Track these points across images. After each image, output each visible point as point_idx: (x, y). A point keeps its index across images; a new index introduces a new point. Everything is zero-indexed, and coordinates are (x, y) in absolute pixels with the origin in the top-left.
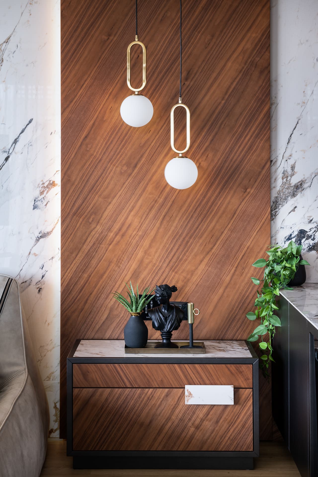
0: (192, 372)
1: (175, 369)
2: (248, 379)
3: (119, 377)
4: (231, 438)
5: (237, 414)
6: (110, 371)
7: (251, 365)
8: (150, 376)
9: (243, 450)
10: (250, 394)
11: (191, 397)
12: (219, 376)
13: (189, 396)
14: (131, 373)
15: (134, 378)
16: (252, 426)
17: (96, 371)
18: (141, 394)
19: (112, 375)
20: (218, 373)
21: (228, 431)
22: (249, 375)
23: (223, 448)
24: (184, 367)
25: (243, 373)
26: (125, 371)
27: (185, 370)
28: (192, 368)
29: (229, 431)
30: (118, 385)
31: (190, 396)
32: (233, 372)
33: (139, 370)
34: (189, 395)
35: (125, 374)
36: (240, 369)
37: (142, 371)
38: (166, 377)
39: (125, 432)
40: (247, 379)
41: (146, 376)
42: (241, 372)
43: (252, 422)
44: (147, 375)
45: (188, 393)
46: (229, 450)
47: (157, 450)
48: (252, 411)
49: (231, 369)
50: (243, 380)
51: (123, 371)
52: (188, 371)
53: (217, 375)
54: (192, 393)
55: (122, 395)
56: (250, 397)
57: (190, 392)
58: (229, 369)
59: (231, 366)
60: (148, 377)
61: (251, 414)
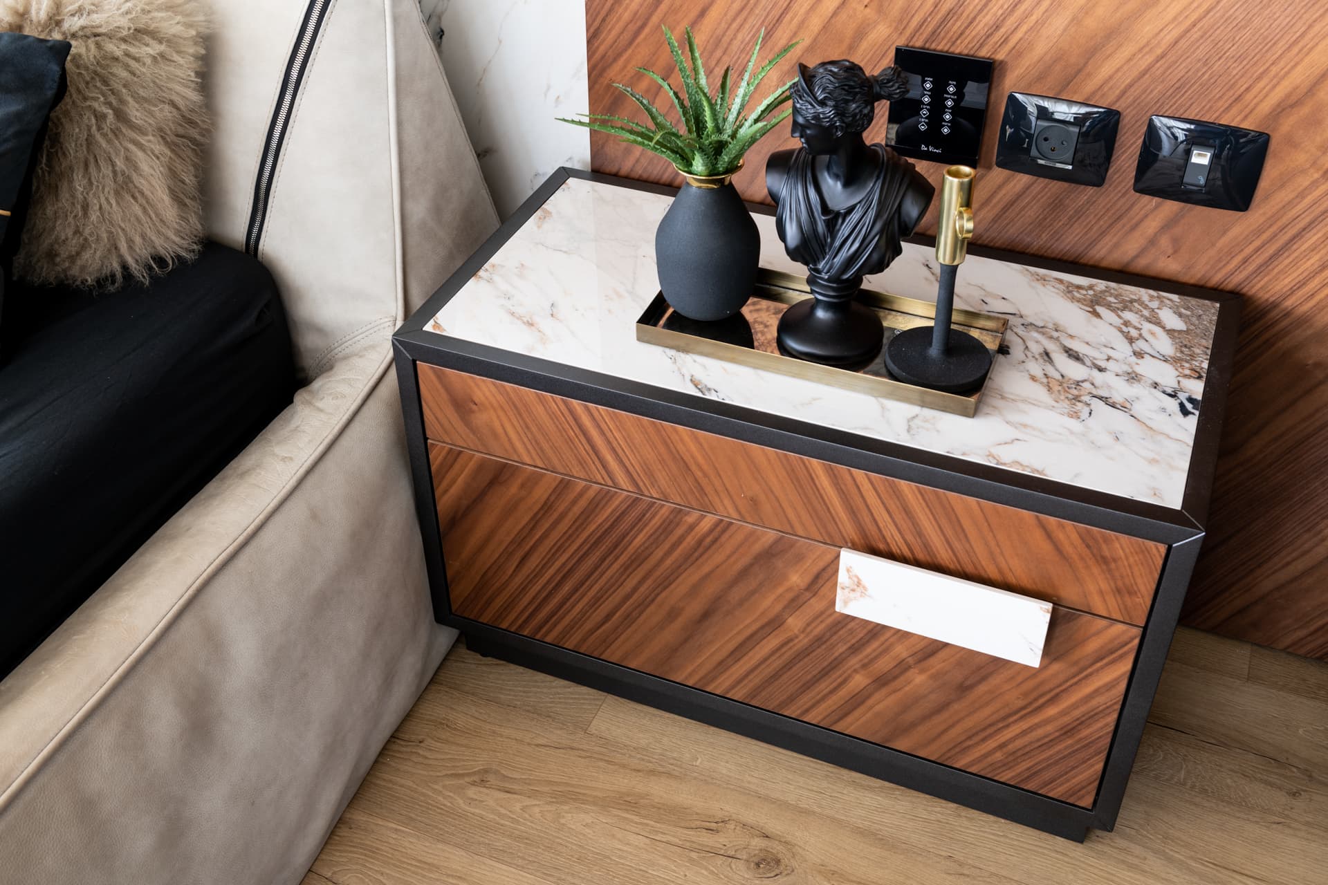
0: (883, 503)
1: (811, 475)
2: (1131, 593)
3: (588, 447)
4: (1011, 747)
5: (1051, 690)
6: (552, 419)
7: (1163, 548)
8: (705, 475)
9: (1050, 795)
10: (1126, 644)
11: (861, 596)
12: (999, 546)
13: (853, 590)
14: (633, 444)
15: (646, 464)
16: (1109, 740)
17: (502, 408)
18: (671, 522)
19: (562, 436)
20: (994, 536)
21: (1001, 725)
22: (1139, 581)
23: (972, 763)
24: (849, 478)
25: (1113, 566)
26: (609, 434)
27: (854, 490)
28: (881, 489)
29: (1008, 726)
30: (587, 473)
31: (858, 589)
32: (1069, 549)
33: (665, 443)
34: (856, 587)
35: (609, 442)
36: (1104, 547)
37: (678, 451)
38: (772, 492)
39: (618, 614)
40: (1123, 591)
41: (690, 470)
42: (1104, 561)
43: (1112, 728)
44: (694, 468)
45: (850, 578)
46: (996, 778)
47: (728, 696)
48: (1122, 697)
49: (1060, 536)
50: (1104, 586)
51: (602, 433)
52: (862, 497)
53: (993, 544)
54: (864, 582)
55: (601, 506)
56: (1125, 654)
57: (858, 578)
58: (1049, 536)
59: (1062, 526)
60: (699, 474)
61: (1115, 703)
